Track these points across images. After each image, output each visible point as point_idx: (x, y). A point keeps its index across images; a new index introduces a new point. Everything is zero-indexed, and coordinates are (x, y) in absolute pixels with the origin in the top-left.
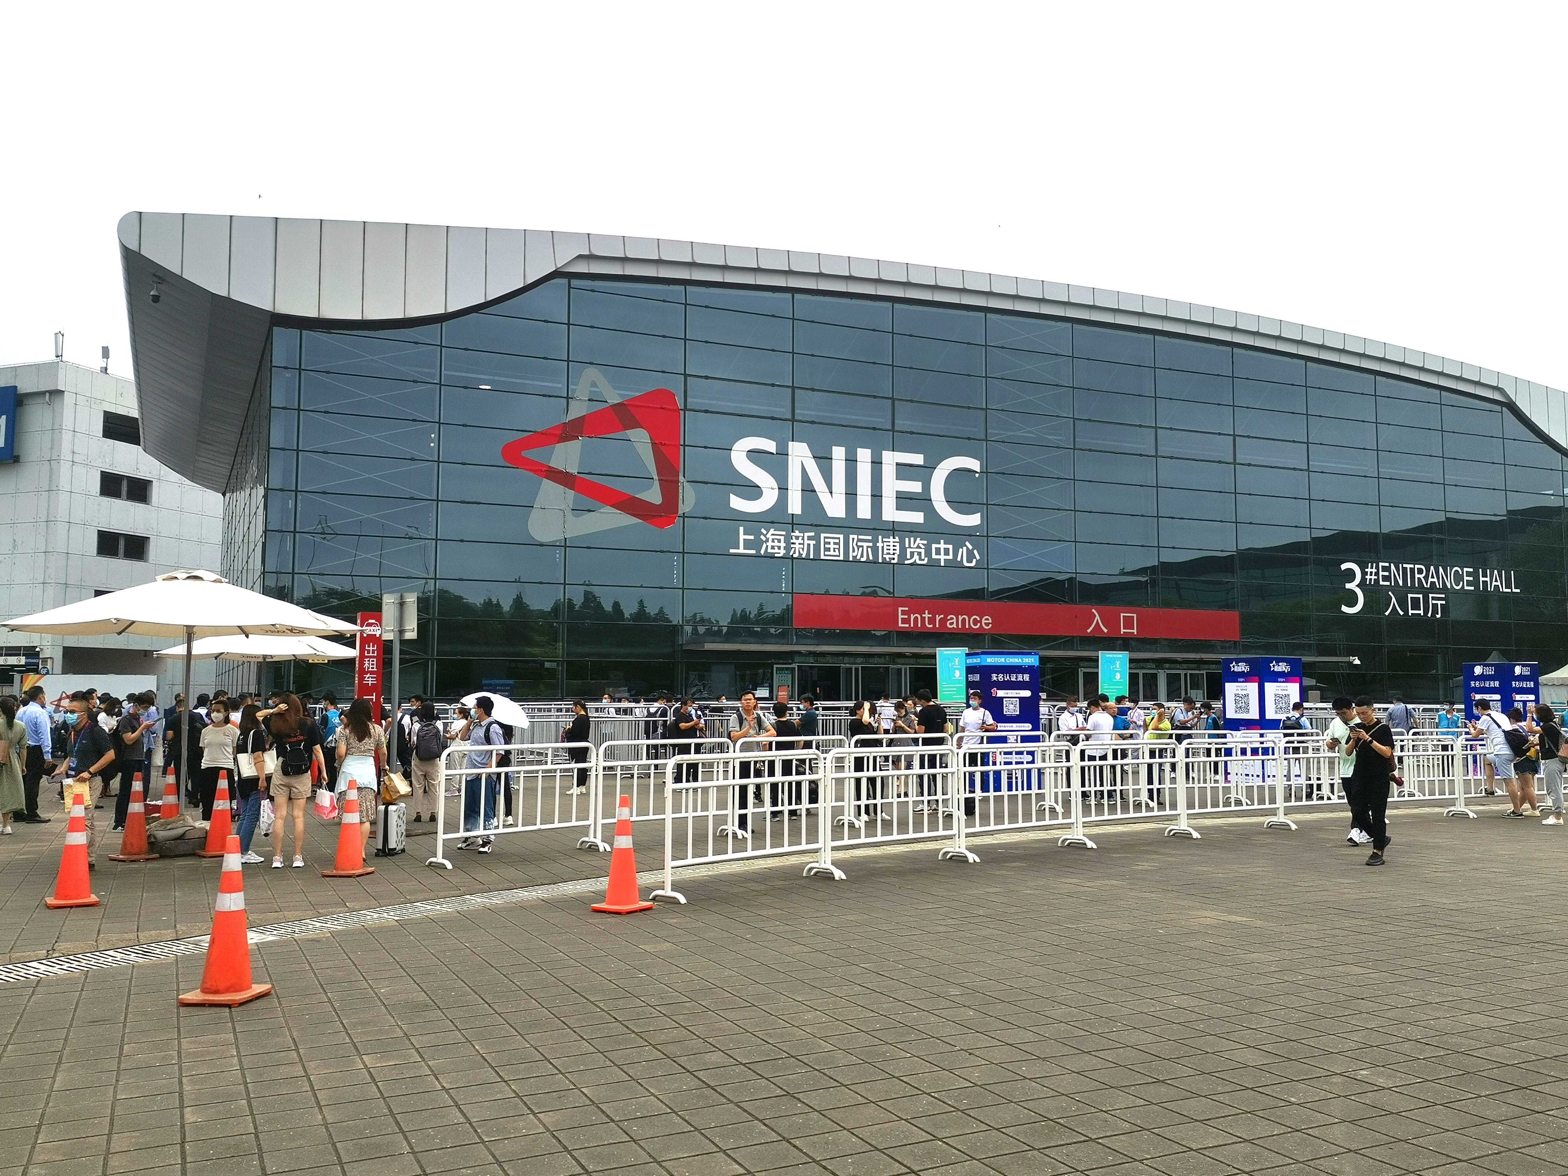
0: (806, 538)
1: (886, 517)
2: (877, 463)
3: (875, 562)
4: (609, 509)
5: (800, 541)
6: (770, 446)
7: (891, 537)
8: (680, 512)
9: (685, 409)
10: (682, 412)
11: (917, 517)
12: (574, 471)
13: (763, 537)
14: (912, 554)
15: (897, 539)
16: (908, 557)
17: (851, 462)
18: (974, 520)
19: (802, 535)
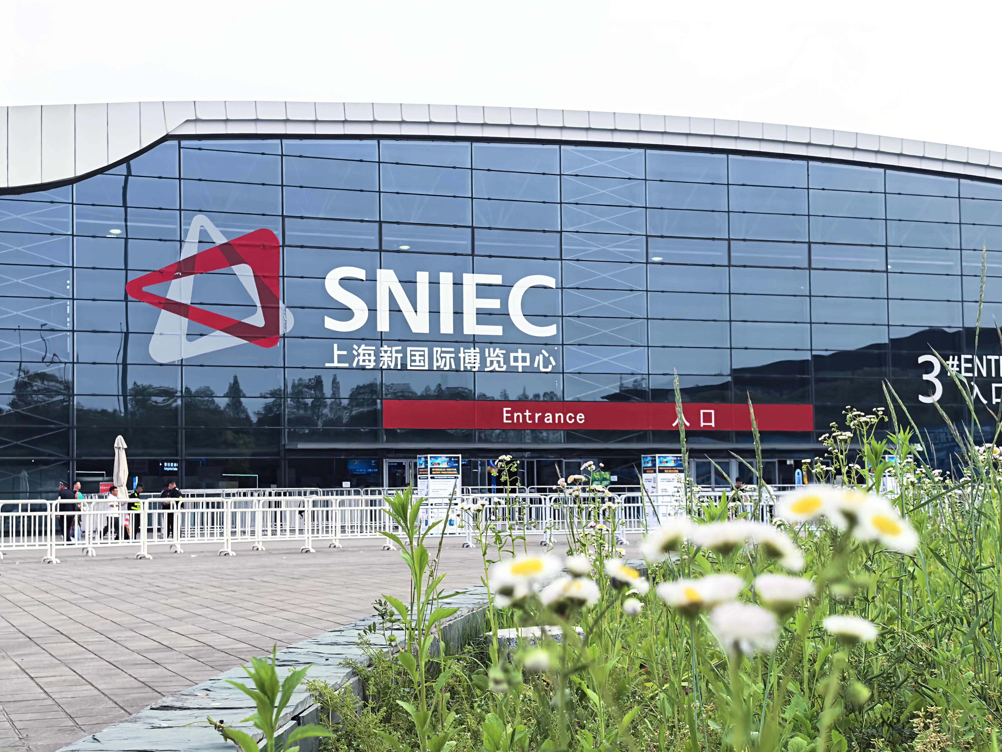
0: (394, 352)
1: (466, 331)
2: (458, 284)
3: (457, 371)
4: (218, 333)
5: (389, 354)
6: (360, 274)
7: (472, 349)
8: (281, 333)
9: (283, 246)
10: (281, 248)
11: (496, 331)
12: (188, 302)
13: (355, 353)
14: (492, 362)
15: (477, 350)
16: (488, 364)
17: (434, 284)
18: (550, 331)
19: (390, 349)
